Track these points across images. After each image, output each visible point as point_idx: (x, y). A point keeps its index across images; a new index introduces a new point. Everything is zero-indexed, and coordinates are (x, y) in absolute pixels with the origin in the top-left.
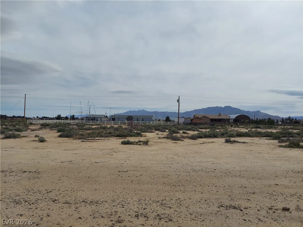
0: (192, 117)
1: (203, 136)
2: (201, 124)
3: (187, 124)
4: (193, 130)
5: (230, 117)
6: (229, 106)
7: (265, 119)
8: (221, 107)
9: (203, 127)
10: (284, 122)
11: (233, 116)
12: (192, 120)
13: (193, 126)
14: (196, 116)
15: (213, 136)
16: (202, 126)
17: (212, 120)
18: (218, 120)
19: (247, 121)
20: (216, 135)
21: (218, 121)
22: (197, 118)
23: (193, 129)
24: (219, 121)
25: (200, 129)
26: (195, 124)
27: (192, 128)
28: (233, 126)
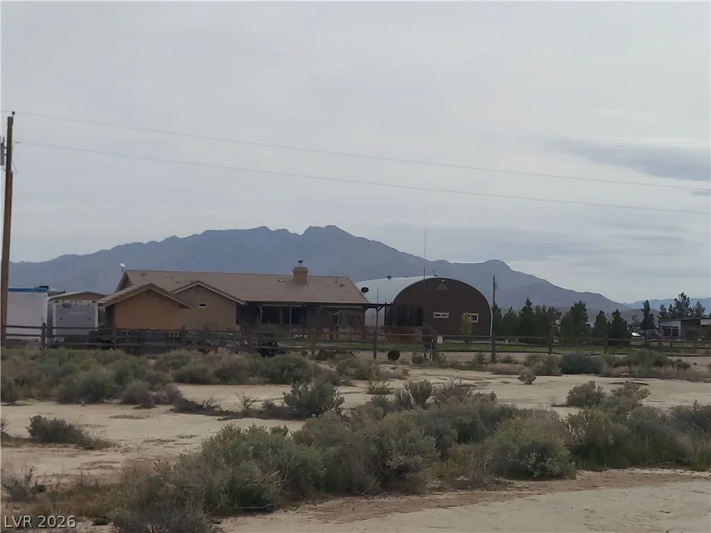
0: (109, 288)
1: (272, 483)
2: (179, 339)
3: (73, 342)
4: (130, 401)
5: (365, 290)
6: (332, 230)
7: (552, 313)
8: (283, 233)
9: (211, 370)
10: (652, 327)
11: (385, 290)
12: (110, 311)
13: (121, 359)
14: (137, 283)
15: (372, 482)
16: (195, 360)
17: (251, 312)
18: (286, 310)
19: (469, 318)
20: (398, 460)
21: (286, 321)
22: (151, 292)
23: (136, 384)
24: (296, 321)
25: (182, 380)
26: (138, 343)
27: (121, 378)
28: (402, 355)
